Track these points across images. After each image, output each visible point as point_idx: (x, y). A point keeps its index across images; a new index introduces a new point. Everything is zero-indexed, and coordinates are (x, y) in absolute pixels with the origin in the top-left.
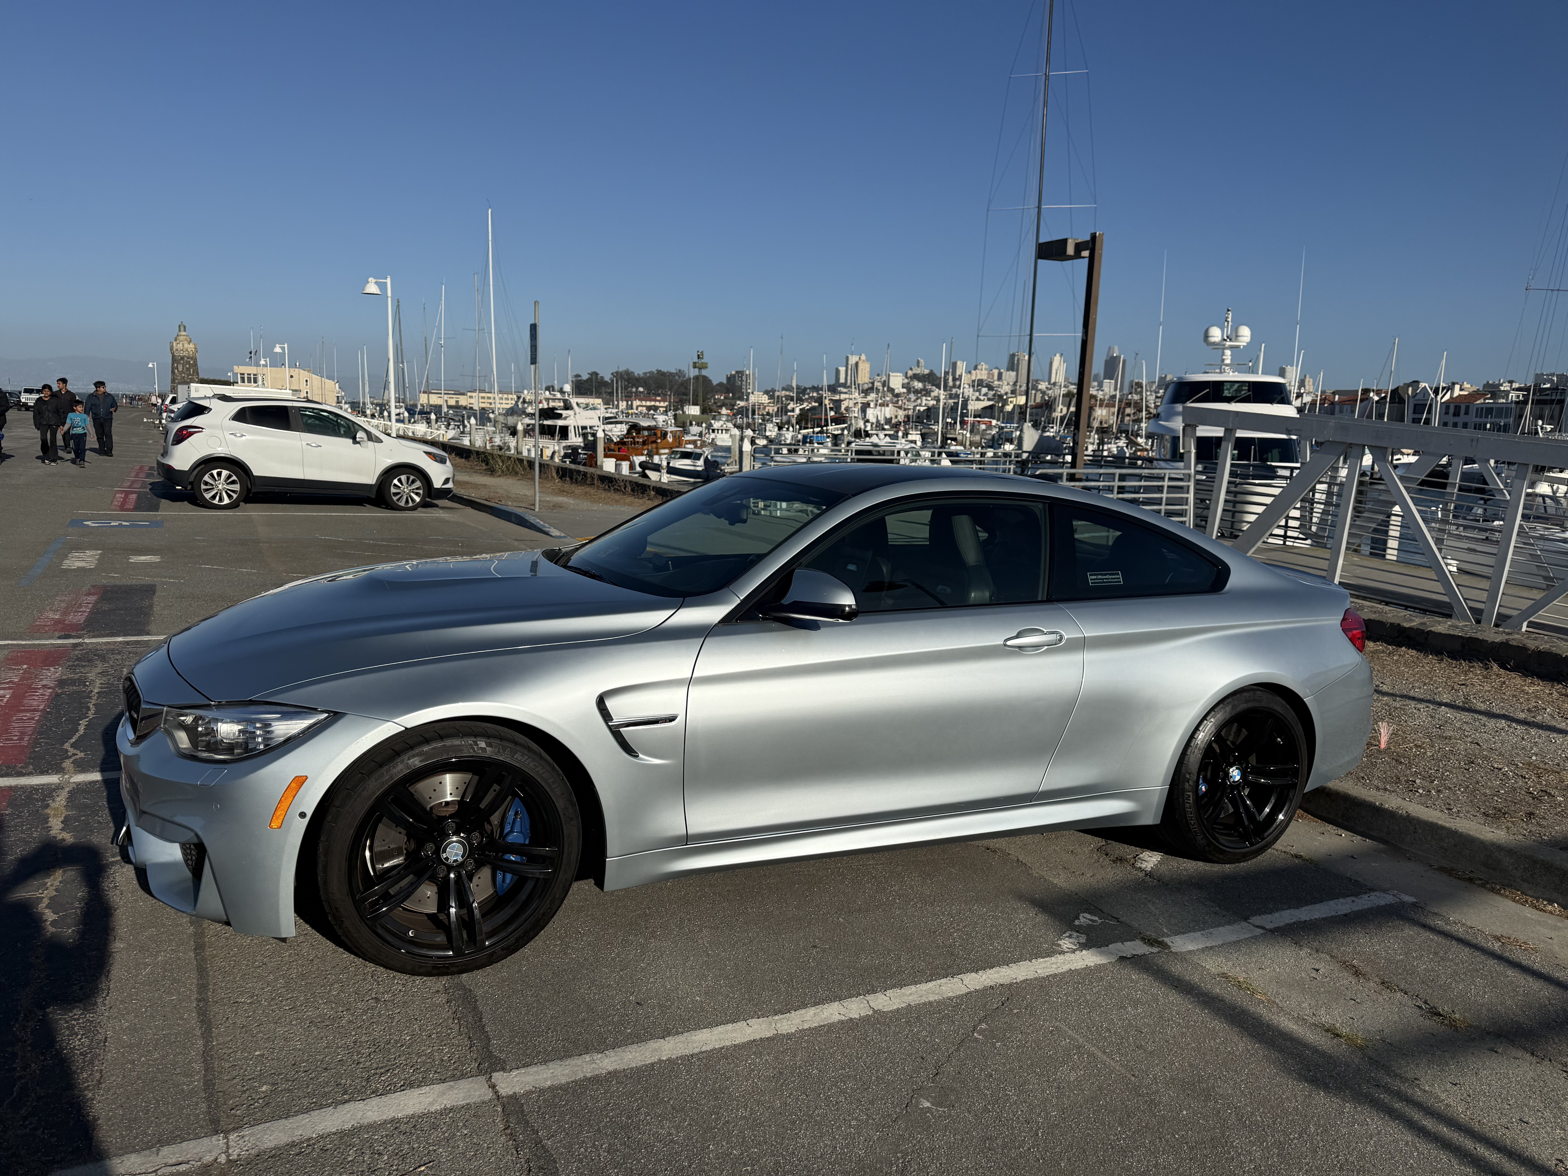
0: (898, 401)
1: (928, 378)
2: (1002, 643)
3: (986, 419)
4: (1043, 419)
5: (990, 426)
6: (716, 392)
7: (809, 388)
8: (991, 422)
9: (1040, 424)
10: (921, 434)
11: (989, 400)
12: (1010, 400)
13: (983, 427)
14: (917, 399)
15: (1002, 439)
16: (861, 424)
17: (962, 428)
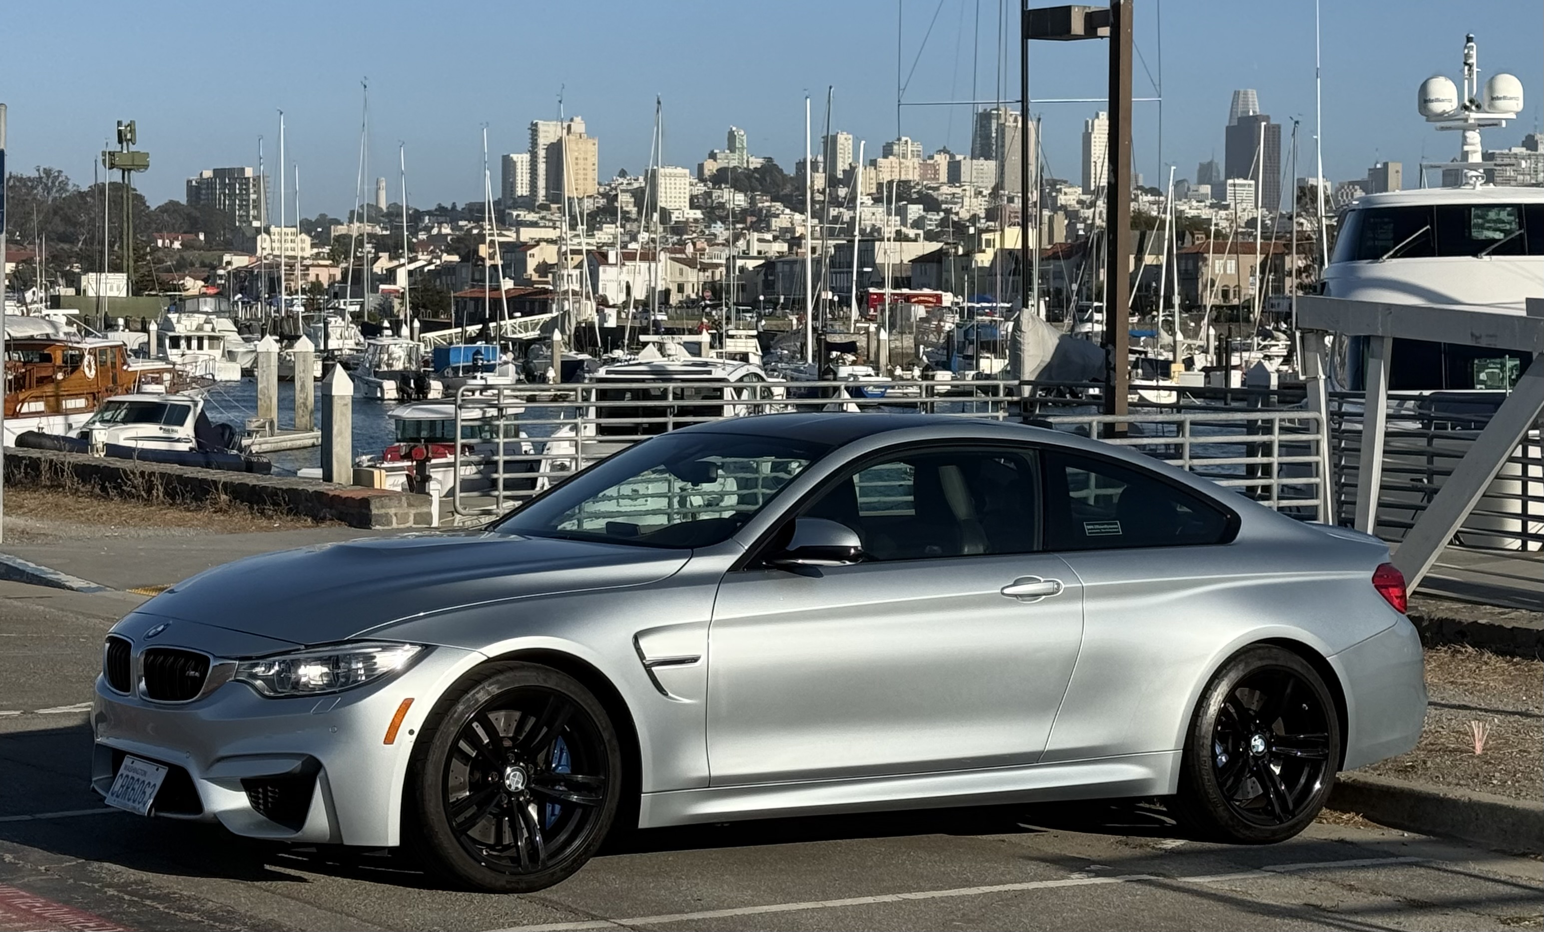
0: (683, 244)
1: (761, 181)
2: (999, 591)
3: (926, 291)
4: (1075, 287)
5: (936, 309)
6: (159, 231)
7: (429, 213)
8: (939, 299)
9: (1069, 301)
10: (759, 337)
11: (930, 237)
12: (985, 236)
13: (920, 311)
14: (736, 238)
15: (972, 343)
16: (589, 311)
17: (864, 316)
